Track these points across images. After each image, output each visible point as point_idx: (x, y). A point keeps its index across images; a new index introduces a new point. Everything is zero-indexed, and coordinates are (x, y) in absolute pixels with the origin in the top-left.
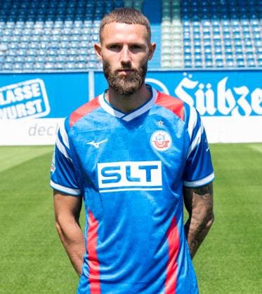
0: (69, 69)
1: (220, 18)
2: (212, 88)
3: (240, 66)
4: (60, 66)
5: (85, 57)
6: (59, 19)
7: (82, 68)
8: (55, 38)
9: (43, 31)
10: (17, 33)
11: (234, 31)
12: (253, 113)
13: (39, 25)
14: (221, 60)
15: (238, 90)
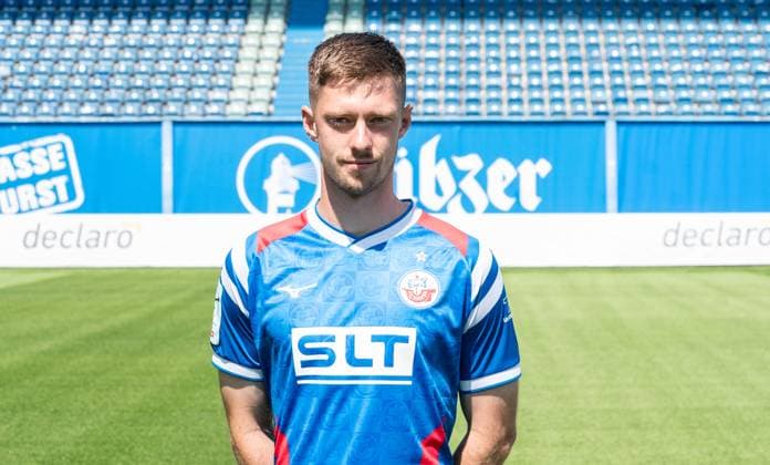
0: (127, 115)
1: (443, 16)
2: (407, 157)
3: (469, 114)
4: (109, 109)
5: (163, 91)
6: (121, 15)
7: (154, 115)
8: (107, 54)
9: (86, 39)
10: (33, 42)
11: (467, 42)
12: (491, 209)
13: (80, 26)
14: (434, 101)
15: (461, 163)
